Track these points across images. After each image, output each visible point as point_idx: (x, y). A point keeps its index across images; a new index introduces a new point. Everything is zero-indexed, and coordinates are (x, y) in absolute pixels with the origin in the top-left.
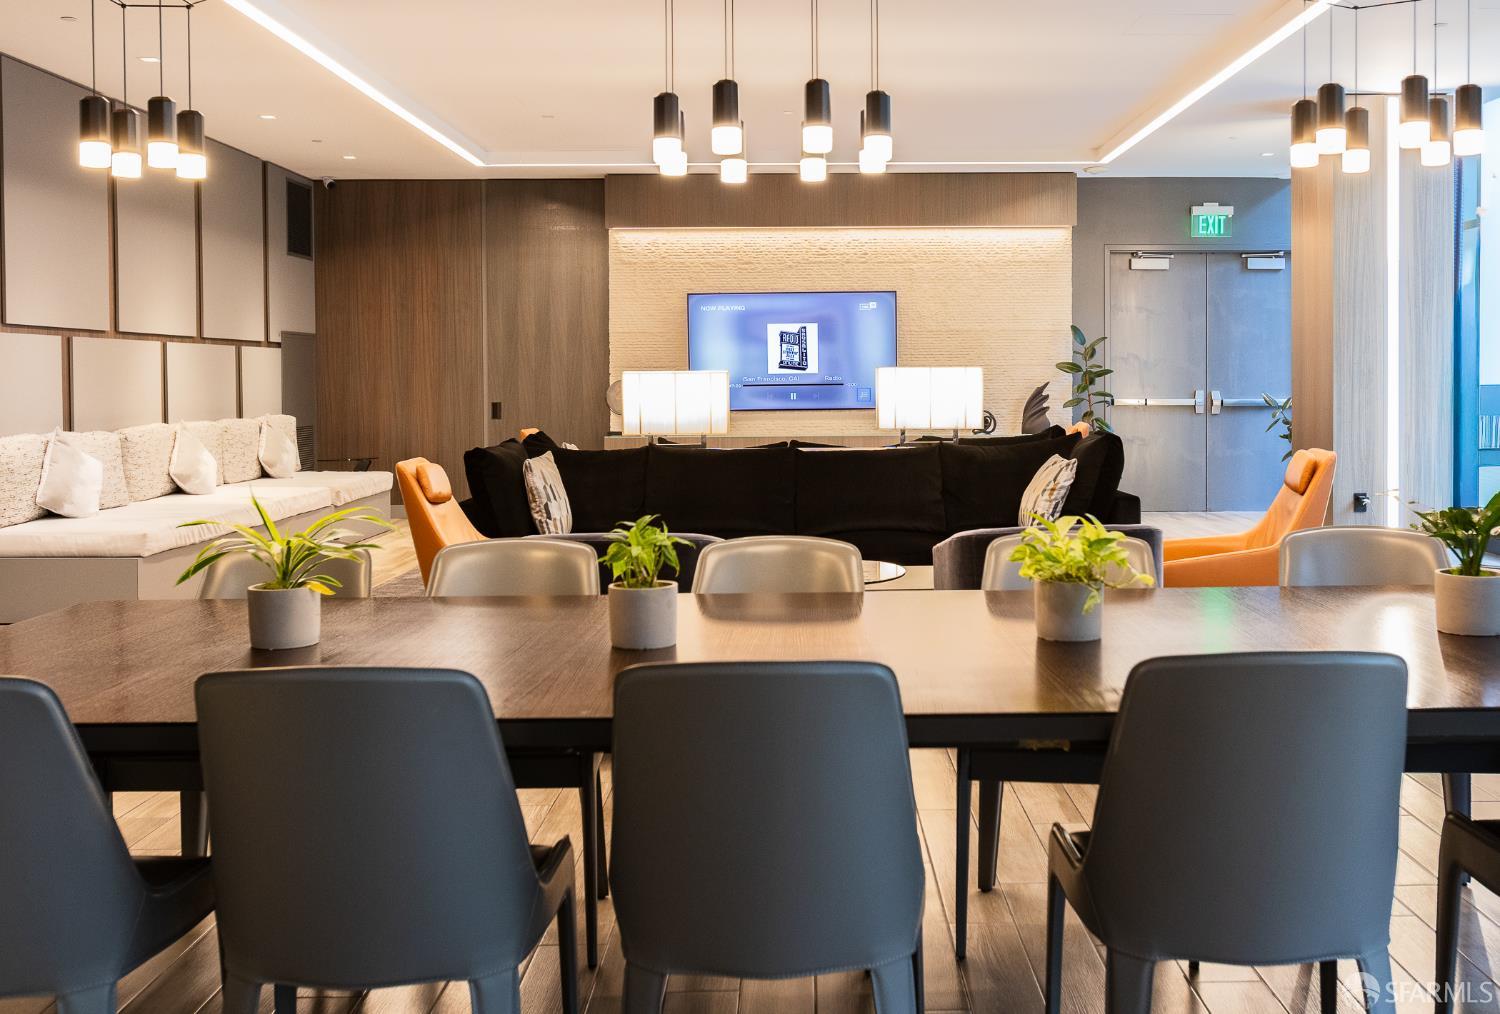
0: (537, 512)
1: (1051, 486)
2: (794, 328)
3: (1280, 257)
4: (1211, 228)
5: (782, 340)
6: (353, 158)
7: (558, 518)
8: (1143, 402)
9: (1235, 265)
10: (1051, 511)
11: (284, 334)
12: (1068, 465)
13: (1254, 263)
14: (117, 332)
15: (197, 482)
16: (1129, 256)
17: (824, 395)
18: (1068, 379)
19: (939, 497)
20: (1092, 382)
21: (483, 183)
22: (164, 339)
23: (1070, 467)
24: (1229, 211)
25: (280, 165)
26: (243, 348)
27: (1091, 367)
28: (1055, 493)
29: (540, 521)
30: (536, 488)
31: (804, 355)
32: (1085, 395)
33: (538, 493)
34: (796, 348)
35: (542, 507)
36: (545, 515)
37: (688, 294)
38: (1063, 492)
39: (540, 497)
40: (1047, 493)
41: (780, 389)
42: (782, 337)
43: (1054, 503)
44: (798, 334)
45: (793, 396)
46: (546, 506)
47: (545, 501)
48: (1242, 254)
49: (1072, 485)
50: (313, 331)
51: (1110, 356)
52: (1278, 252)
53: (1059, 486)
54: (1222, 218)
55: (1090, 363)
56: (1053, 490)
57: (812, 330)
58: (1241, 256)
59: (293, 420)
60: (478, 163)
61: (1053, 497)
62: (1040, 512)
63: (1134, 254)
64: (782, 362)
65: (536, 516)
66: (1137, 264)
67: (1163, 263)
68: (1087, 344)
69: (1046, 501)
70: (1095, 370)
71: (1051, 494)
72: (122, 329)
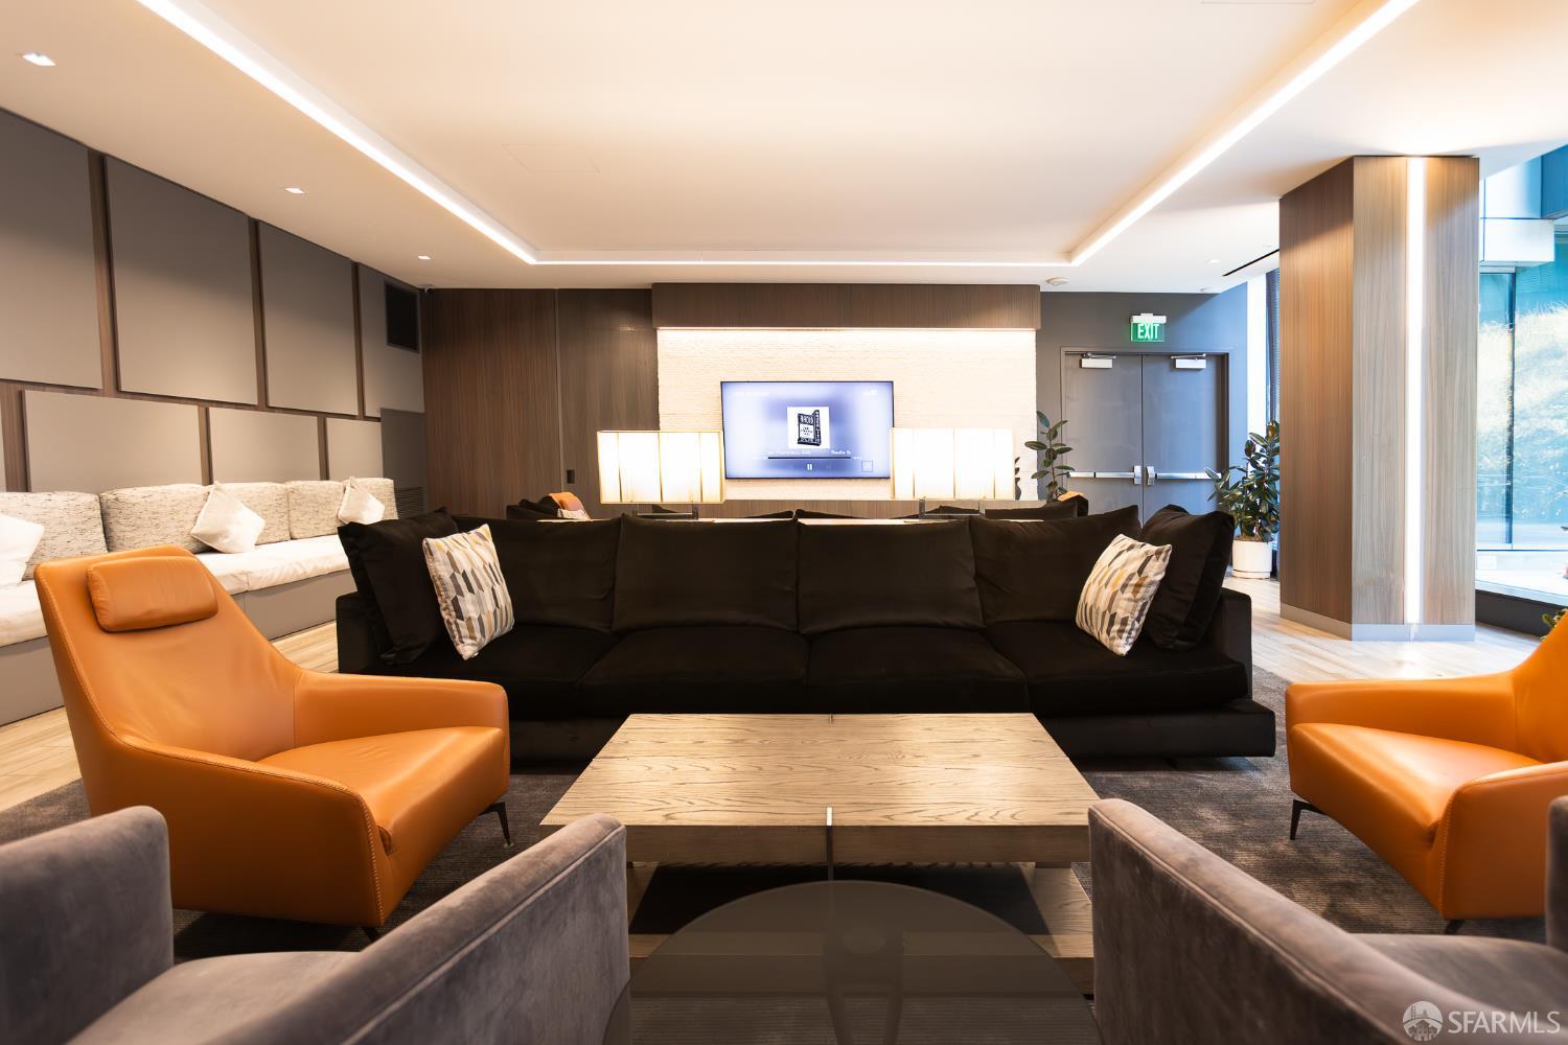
0: (445, 610)
1: (1135, 580)
2: (809, 411)
3: (1201, 358)
4: (1147, 333)
5: (800, 421)
6: (428, 258)
7: (475, 616)
8: (1092, 475)
9: (1165, 366)
10: (1136, 614)
11: (383, 411)
12: (1158, 553)
13: (1181, 363)
14: (118, 391)
15: (226, 541)
16: (1079, 357)
17: (836, 467)
18: (1033, 454)
19: (973, 584)
20: (1054, 458)
21: (556, 293)
22: (206, 404)
23: (1163, 555)
24: (1163, 319)
25: (371, 266)
26: (328, 419)
27: (1056, 445)
28: (1142, 590)
29: (448, 621)
30: (440, 578)
31: (817, 432)
32: (1049, 469)
33: (443, 584)
34: (811, 428)
35: (449, 602)
36: (454, 614)
37: (722, 383)
38: (1153, 589)
39: (446, 590)
40: (1129, 590)
41: (798, 462)
42: (799, 417)
43: (1141, 604)
44: (814, 414)
45: (810, 467)
46: (455, 602)
47: (453, 594)
48: (1171, 355)
49: (1162, 581)
50: (422, 411)
51: (1067, 436)
52: (1202, 354)
53: (1148, 580)
54: (1156, 326)
55: (1053, 442)
56: (1138, 586)
57: (824, 413)
58: (1169, 358)
59: (390, 482)
60: (530, 259)
61: (1139, 596)
62: (1121, 614)
63: (1084, 355)
64: (800, 439)
65: (444, 614)
66: (1086, 363)
67: (1107, 363)
68: (1051, 427)
69: (1129, 600)
70: (1056, 449)
71: (1135, 592)
72: (124, 388)
